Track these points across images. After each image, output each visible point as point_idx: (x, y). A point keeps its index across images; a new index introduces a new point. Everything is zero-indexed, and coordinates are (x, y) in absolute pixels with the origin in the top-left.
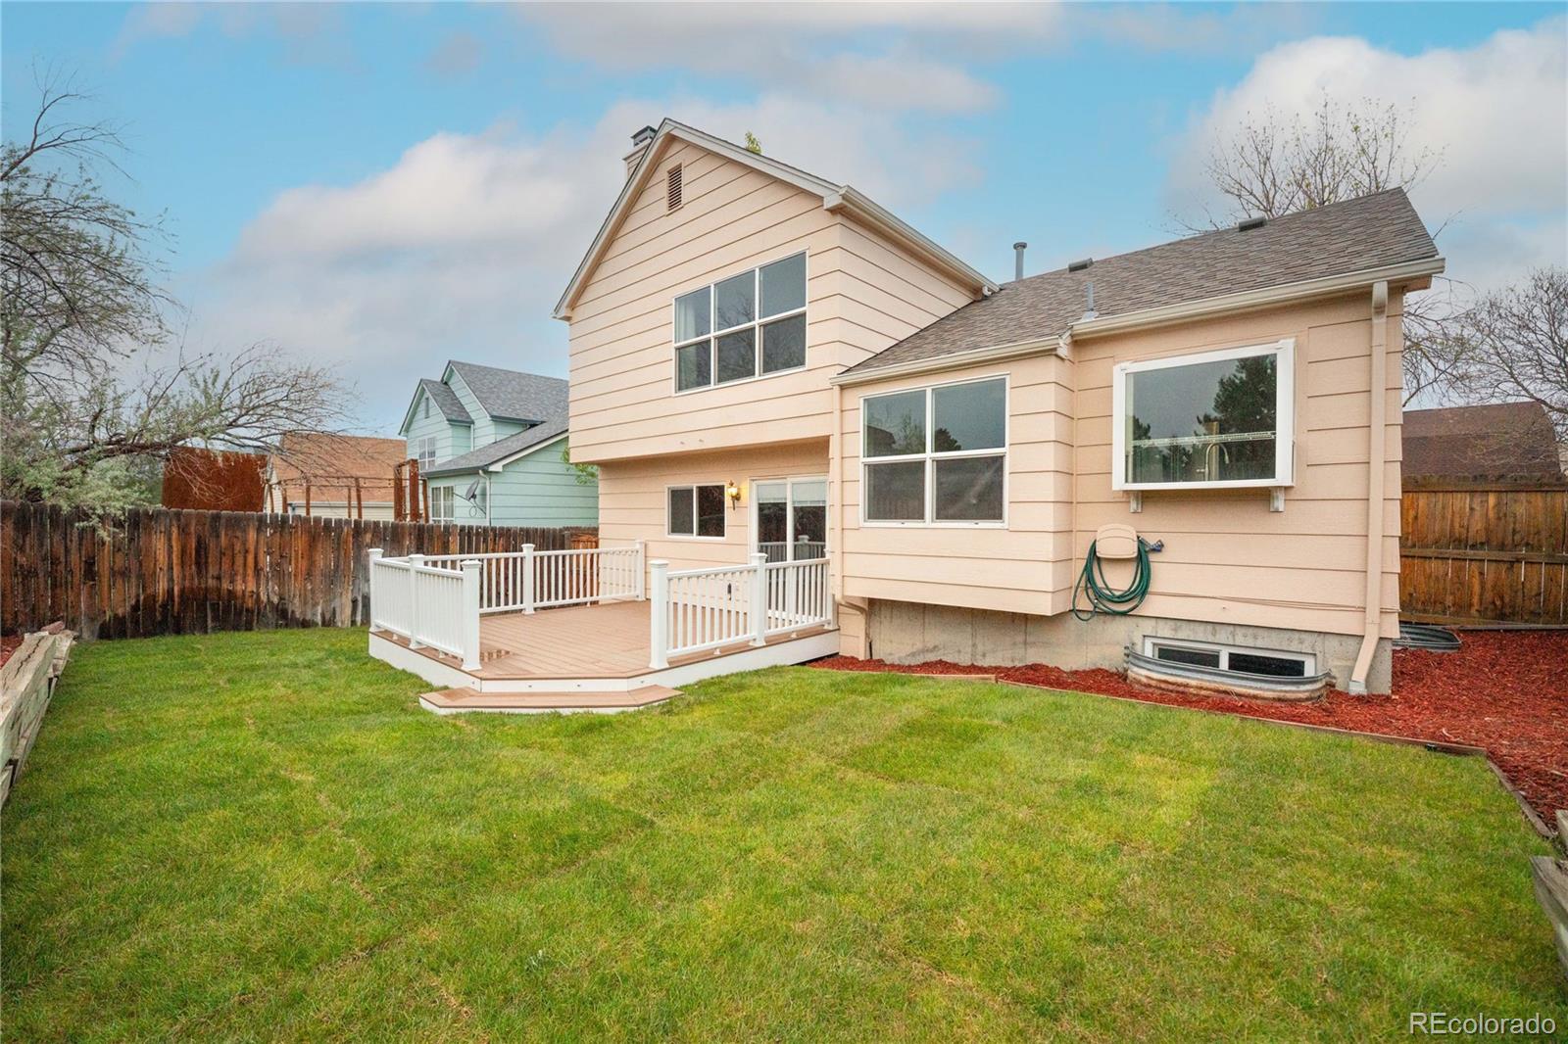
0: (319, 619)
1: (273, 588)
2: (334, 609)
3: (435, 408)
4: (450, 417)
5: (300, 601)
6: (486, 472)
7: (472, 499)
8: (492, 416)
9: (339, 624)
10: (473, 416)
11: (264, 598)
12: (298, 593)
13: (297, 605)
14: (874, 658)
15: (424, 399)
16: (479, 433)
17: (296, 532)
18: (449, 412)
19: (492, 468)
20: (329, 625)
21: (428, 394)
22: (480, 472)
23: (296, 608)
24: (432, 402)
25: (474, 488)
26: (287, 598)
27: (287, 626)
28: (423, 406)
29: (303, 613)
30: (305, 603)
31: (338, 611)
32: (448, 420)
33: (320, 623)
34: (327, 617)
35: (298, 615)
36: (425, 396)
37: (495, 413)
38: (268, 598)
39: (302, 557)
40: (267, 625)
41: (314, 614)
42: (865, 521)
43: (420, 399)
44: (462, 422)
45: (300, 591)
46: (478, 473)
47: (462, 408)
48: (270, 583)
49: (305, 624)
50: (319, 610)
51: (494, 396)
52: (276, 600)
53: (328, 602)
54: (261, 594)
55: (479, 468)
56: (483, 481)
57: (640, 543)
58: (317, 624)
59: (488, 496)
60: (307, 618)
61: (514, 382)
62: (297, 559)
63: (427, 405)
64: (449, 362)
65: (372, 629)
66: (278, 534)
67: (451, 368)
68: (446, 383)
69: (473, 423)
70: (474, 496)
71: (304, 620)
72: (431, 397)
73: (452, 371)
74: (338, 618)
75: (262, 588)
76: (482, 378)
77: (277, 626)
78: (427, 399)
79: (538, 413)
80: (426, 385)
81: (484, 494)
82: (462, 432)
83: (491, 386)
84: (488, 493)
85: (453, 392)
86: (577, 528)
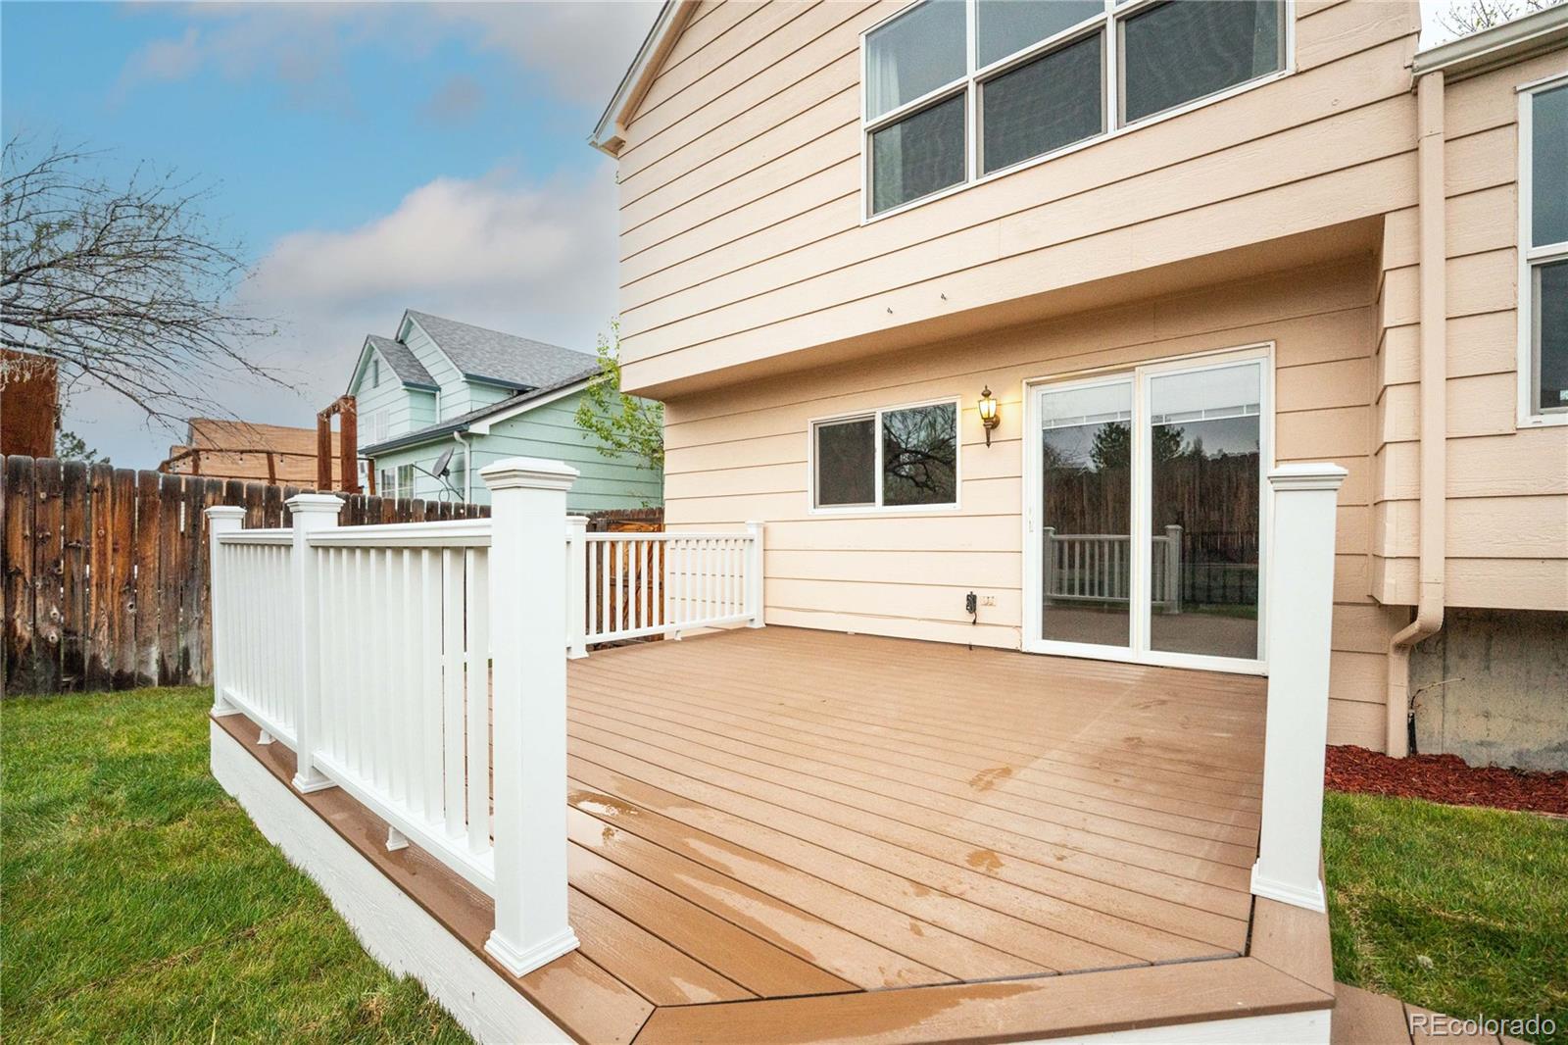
0: (153, 670)
1: (47, 611)
2: (186, 652)
3: (387, 372)
4: (407, 380)
5: (111, 636)
6: (468, 436)
7: (443, 477)
8: (467, 376)
9: (198, 680)
10: (439, 381)
11: (24, 630)
12: (104, 619)
13: (105, 644)
14: (1422, 750)
15: (371, 363)
16: (446, 402)
17: (102, 499)
18: (406, 374)
19: (474, 429)
20: (175, 683)
21: (378, 354)
22: (456, 435)
23: (101, 649)
24: (384, 364)
25: (446, 460)
26: (80, 628)
27: (79, 687)
28: (370, 372)
29: (119, 660)
30: (122, 640)
31: (194, 653)
32: (405, 384)
33: (156, 678)
34: (172, 666)
35: (105, 662)
36: (374, 358)
37: (470, 372)
38: (36, 630)
39: (115, 550)
40: (32, 688)
41: (144, 662)
42: (1533, 413)
43: (366, 363)
44: (424, 388)
45: (110, 617)
46: (453, 440)
47: (423, 371)
48: (40, 601)
49: (123, 682)
50: (154, 653)
51: (468, 354)
52: (53, 635)
53: (170, 638)
54: (18, 622)
55: (454, 428)
56: (461, 451)
57: (758, 525)
58: (146, 681)
59: (467, 472)
60: (129, 669)
61: (492, 342)
62: (102, 554)
63: (377, 370)
64: (406, 313)
65: (217, 710)
66: (60, 502)
67: (409, 319)
68: (401, 342)
69: (440, 390)
70: (445, 472)
71: (120, 672)
72: (382, 357)
73: (410, 323)
74: (194, 668)
75: (20, 613)
76: (450, 332)
77: (58, 688)
78: (376, 362)
79: (528, 377)
80: (375, 342)
81: (461, 470)
82: (423, 402)
83: (463, 342)
84: (467, 468)
85: (411, 353)
86: (618, 512)
